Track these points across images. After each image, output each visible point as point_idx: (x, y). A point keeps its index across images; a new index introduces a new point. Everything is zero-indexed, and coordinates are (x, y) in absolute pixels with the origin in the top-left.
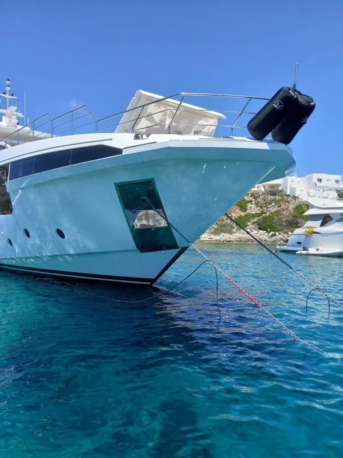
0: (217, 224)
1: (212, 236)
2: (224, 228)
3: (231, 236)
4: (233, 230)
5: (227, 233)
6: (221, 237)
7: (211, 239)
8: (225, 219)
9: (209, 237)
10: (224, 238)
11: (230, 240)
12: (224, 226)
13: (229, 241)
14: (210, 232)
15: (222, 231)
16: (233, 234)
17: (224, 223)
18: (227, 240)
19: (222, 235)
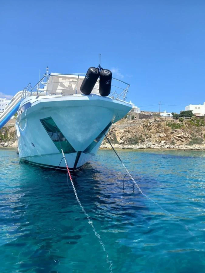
0: (191, 138)
1: (188, 146)
2: (196, 141)
3: (201, 146)
4: (203, 142)
5: (198, 144)
6: (194, 147)
7: (187, 148)
8: (197, 135)
9: (185, 147)
10: (196, 148)
11: (200, 148)
12: (196, 139)
13: (199, 150)
14: (186, 144)
15: (194, 143)
16: (202, 145)
17: (196, 138)
18: (198, 148)
19: (194, 145)
